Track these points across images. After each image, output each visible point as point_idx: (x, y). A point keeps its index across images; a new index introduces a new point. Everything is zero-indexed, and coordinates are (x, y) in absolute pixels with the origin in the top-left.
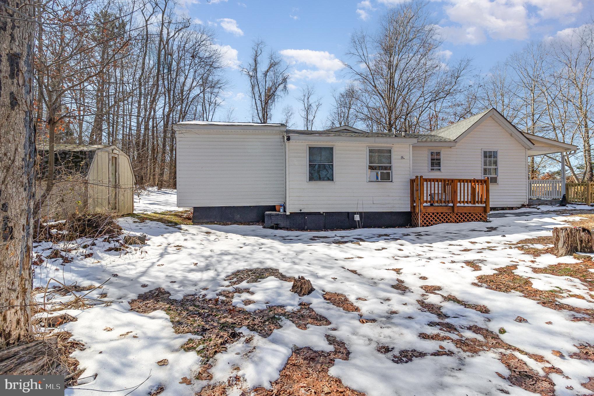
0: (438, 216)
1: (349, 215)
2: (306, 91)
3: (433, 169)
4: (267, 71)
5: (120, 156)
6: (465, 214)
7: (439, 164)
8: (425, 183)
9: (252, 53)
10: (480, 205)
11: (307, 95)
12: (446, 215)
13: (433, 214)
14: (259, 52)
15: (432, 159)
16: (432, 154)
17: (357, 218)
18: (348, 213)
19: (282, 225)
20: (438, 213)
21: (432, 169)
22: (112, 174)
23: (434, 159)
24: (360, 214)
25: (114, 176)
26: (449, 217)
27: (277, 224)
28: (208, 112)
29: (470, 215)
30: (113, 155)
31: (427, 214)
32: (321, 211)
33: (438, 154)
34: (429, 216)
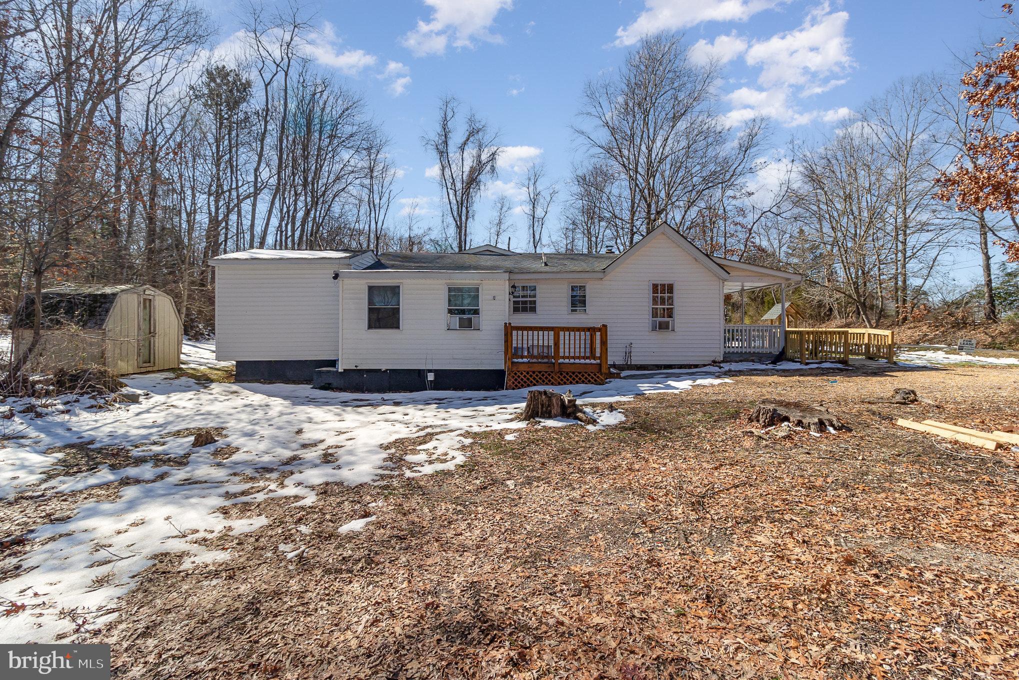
0: (534, 376)
1: (420, 374)
2: (532, 172)
3: (576, 311)
4: (465, 143)
5: (157, 298)
6: (573, 373)
7: (583, 303)
8: (514, 333)
9: (438, 116)
10: (593, 361)
11: (533, 178)
12: (546, 375)
13: (528, 373)
14: (450, 114)
15: (572, 296)
16: (573, 289)
17: (431, 377)
18: (419, 371)
19: (335, 384)
20: (534, 372)
21: (572, 311)
22: (145, 320)
23: (575, 296)
24: (436, 372)
25: (147, 322)
26: (550, 378)
27: (330, 384)
28: (377, 209)
29: (580, 376)
30: (145, 297)
31: (518, 374)
32: (384, 368)
33: (582, 288)
34: (522, 377)
